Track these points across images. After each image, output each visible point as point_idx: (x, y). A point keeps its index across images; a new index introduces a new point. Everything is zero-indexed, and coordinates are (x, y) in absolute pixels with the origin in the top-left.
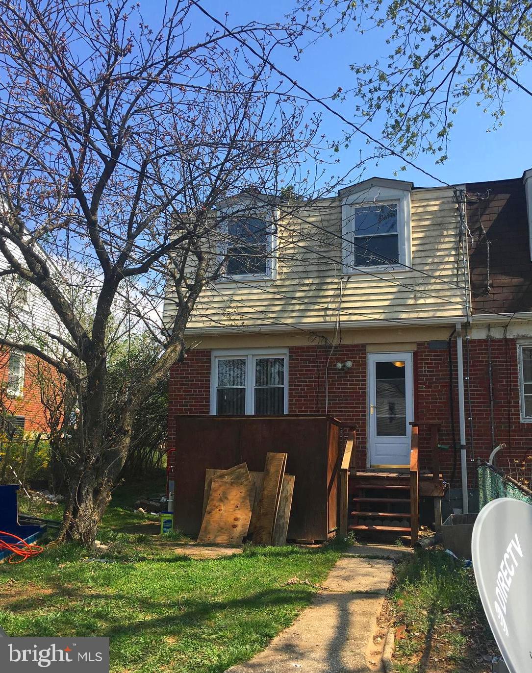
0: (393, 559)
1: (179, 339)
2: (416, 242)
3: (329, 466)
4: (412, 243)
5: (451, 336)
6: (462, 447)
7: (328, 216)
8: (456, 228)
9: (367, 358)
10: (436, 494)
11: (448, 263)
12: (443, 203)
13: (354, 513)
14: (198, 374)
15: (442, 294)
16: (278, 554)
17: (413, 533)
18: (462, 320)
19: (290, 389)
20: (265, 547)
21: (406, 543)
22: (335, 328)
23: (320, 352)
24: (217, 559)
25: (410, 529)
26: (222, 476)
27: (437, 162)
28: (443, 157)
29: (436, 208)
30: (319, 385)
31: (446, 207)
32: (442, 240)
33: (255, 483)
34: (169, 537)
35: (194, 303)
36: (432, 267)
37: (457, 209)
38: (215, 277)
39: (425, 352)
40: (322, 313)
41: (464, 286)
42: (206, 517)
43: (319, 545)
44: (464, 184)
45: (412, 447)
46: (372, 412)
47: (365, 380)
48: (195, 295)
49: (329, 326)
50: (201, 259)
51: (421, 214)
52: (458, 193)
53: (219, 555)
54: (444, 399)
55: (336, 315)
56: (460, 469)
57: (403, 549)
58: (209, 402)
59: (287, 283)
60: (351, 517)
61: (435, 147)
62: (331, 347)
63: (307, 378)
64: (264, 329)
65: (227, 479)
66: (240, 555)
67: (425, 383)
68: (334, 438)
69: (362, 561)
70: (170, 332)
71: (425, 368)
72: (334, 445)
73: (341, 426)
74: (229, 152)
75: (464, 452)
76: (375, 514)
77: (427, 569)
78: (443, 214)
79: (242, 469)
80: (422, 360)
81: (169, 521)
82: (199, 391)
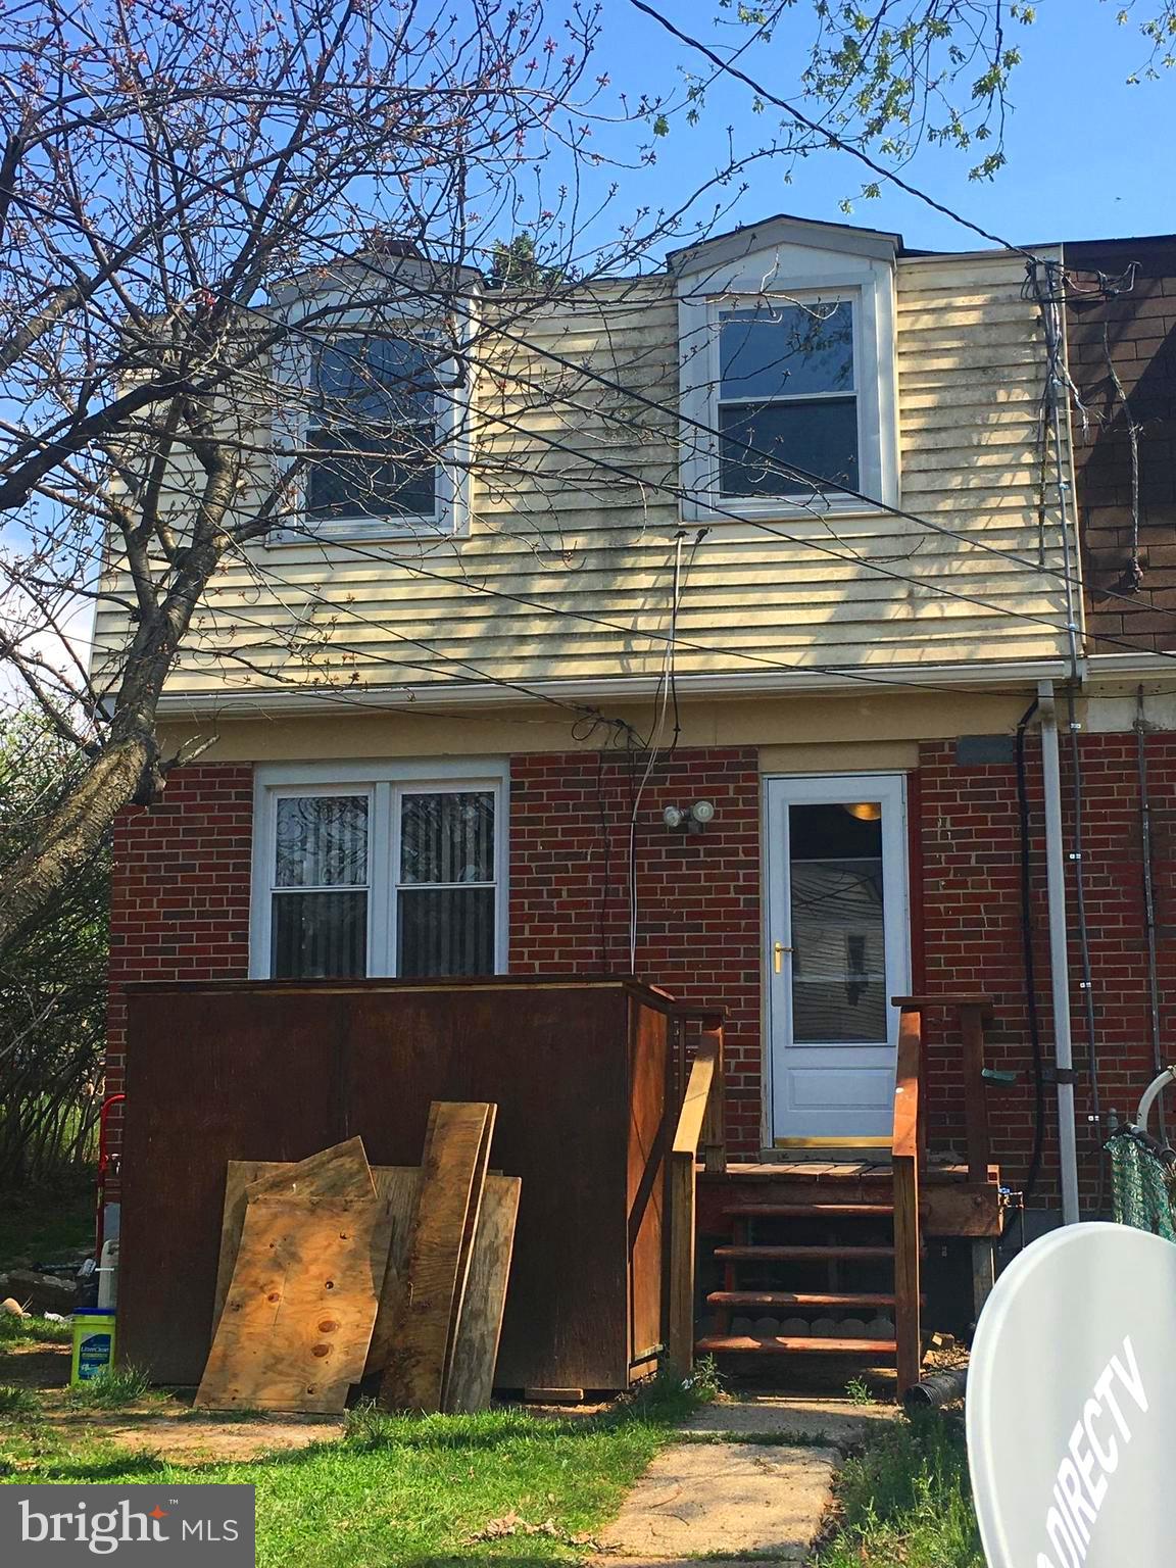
0: (830, 1444)
1: (138, 731)
2: (914, 423)
3: (633, 1146)
4: (900, 425)
5: (1025, 720)
6: (1062, 1076)
7: (635, 335)
8: (1035, 381)
9: (763, 792)
10: (977, 1230)
11: (1011, 489)
12: (994, 301)
13: (715, 1295)
14: (211, 844)
15: (993, 587)
16: (461, 1440)
17: (903, 1358)
18: (1057, 671)
19: (513, 894)
20: (419, 1417)
21: (882, 1392)
22: (658, 696)
23: (611, 771)
24: (255, 1464)
25: (891, 1346)
26: (280, 1184)
27: (974, 174)
28: (993, 159)
29: (972, 318)
30: (606, 880)
31: (1005, 313)
32: (993, 418)
33: (389, 1203)
34: (101, 1392)
35: (190, 611)
36: (963, 502)
37: (1039, 322)
38: (262, 525)
39: (943, 772)
40: (618, 646)
41: (1061, 562)
42: (226, 1324)
43: (602, 1407)
44: (1057, 245)
45: (901, 1078)
46: (778, 968)
47: (756, 865)
48: (193, 584)
49: (640, 687)
50: (213, 466)
51: (928, 335)
52: (1040, 272)
53: (263, 1449)
54: (1006, 922)
55: (663, 653)
56: (1056, 1146)
57: (870, 1409)
58: (245, 937)
59: (504, 547)
60: (704, 1310)
61: (968, 126)
62: (645, 755)
63: (568, 856)
64: (424, 696)
65: (298, 1192)
66: (333, 1448)
67: (943, 873)
68: (650, 1053)
69: (735, 1454)
70: (110, 706)
71: (944, 824)
72: (652, 1075)
73: (677, 1013)
74: (304, 119)
75: (1066, 1094)
76: (785, 1298)
77: (932, 1470)
78: (994, 335)
79: (347, 1159)
80: (937, 797)
81: (102, 1340)
82: (214, 903)
